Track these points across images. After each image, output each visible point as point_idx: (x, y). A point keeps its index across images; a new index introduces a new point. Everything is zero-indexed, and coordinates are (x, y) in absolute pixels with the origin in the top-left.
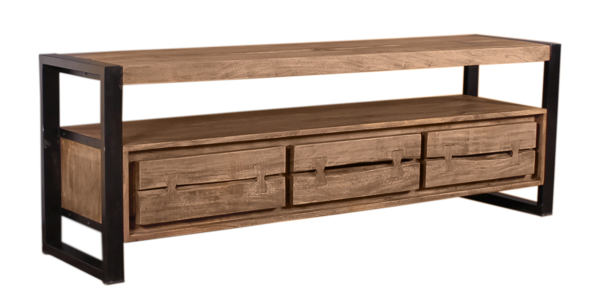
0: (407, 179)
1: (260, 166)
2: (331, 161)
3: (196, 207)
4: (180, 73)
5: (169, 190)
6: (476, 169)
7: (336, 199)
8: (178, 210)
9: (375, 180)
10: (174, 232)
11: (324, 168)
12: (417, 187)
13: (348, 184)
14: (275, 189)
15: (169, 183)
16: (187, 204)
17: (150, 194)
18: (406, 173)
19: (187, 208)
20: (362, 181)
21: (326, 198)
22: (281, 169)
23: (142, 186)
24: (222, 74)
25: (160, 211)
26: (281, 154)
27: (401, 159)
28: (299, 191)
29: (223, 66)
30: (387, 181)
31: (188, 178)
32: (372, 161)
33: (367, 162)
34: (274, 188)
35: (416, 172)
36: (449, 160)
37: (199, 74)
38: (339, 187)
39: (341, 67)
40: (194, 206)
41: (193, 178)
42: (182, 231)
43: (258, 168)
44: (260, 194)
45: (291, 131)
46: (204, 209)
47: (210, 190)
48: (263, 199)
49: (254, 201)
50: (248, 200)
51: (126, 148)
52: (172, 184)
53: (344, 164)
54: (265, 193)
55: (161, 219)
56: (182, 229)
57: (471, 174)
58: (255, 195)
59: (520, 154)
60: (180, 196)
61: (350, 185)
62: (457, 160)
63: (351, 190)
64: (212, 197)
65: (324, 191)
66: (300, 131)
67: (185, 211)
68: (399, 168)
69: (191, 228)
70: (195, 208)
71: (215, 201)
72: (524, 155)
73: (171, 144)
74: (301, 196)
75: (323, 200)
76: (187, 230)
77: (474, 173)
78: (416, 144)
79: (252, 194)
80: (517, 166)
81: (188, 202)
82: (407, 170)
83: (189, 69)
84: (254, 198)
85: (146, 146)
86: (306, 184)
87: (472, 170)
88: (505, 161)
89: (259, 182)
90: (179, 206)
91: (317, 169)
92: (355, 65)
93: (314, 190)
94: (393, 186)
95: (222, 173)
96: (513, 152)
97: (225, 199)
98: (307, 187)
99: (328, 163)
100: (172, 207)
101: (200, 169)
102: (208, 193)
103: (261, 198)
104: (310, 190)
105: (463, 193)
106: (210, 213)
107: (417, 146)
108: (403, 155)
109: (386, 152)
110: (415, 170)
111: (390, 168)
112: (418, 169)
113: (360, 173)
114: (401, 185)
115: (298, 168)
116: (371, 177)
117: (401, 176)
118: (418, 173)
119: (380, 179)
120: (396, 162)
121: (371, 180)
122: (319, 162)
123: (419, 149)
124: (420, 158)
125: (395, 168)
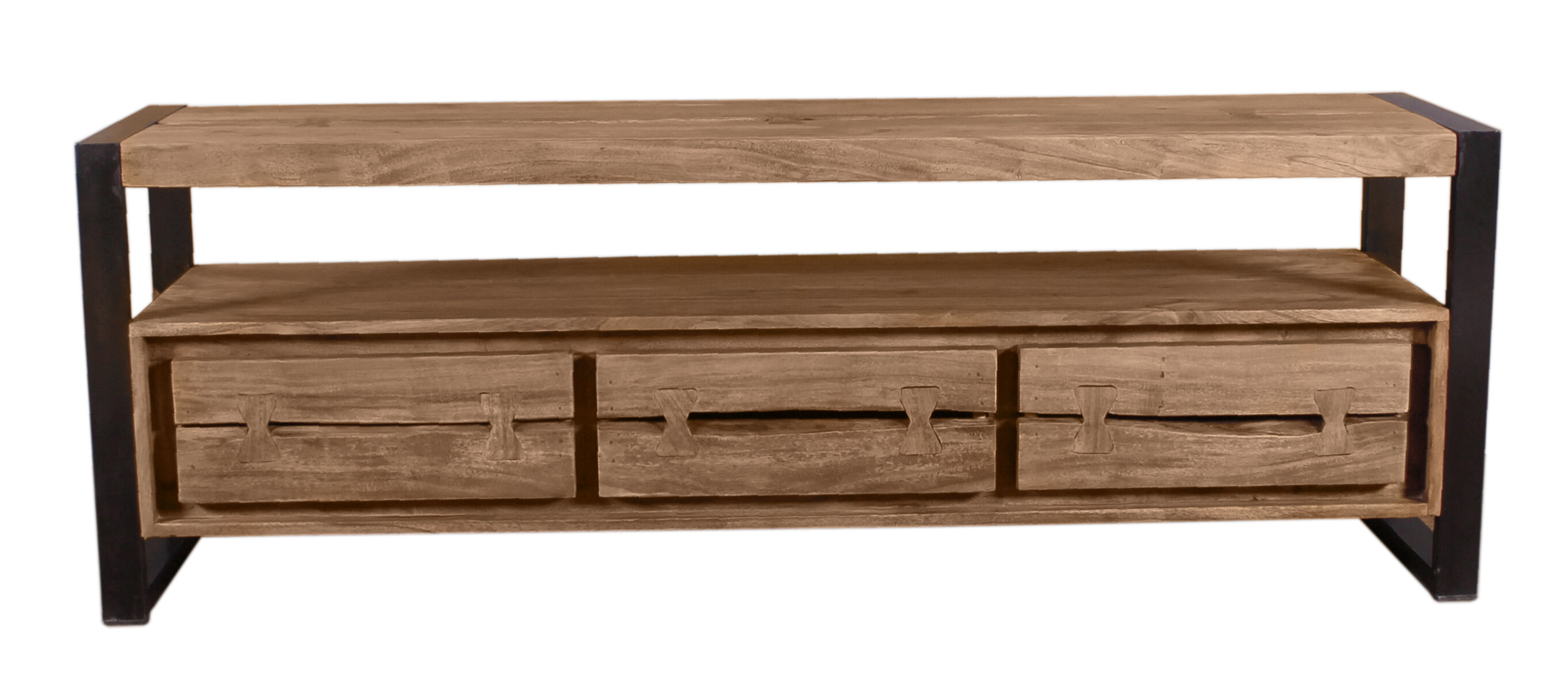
0: (954, 463)
1: (498, 394)
2: (706, 398)
3: (325, 477)
4: (269, 165)
5: (250, 431)
6: (1193, 454)
7: (726, 495)
8: (276, 479)
9: (849, 458)
10: (267, 527)
11: (687, 415)
12: (991, 485)
13: (763, 460)
14: (543, 455)
15: (249, 414)
16: (300, 468)
17: (203, 436)
18: (950, 446)
19: (300, 476)
20: (807, 456)
21: (697, 489)
22: (560, 408)
23: (180, 416)
24: (382, 173)
25: (228, 475)
26: (558, 372)
27: (932, 411)
28: (614, 464)
29: (384, 154)
30: (888, 463)
31: (299, 408)
32: (839, 408)
33: (822, 409)
34: (541, 452)
35: (985, 448)
36: (1097, 425)
37: (318, 171)
38: (735, 466)
39: (731, 168)
40: (318, 473)
41: (313, 409)
42: (287, 526)
43: (493, 401)
44: (501, 462)
45: (584, 318)
46: (346, 484)
47: (359, 440)
48: (508, 474)
49: (482, 476)
50: (467, 473)
51: (136, 328)
52: (257, 419)
53: (750, 409)
54: (515, 461)
55: (232, 495)
56: (288, 524)
57: (1173, 467)
58: (486, 464)
59: (1350, 427)
60: (279, 448)
61: (770, 465)
62: (1126, 428)
63: (773, 476)
64: (365, 457)
65: (689, 472)
66: (611, 319)
67: (295, 482)
68: (924, 434)
69: (313, 523)
70: (322, 480)
71: (373, 468)
72: (1367, 431)
73: (252, 328)
74: (622, 477)
75: (688, 493)
76: (303, 526)
77: (1186, 466)
78: (978, 375)
79: (479, 459)
80: (1342, 457)
81: (302, 462)
82: (954, 441)
83: (292, 157)
84: (484, 471)
85: (185, 328)
86: (635, 450)
87: (1178, 456)
88: (1297, 443)
89: (497, 434)
90: (276, 469)
91: (665, 416)
92: (776, 165)
93: (658, 465)
94: (910, 476)
95: (391, 405)
96: (1326, 419)
97: (403, 465)
98: (639, 456)
99: (700, 403)
100: (259, 472)
101: (330, 389)
102: (354, 446)
103: (503, 473)
104: (647, 466)
105: (1145, 514)
106: (361, 494)
107: (982, 380)
108: (939, 401)
109: (880, 390)
110: (981, 441)
111: (895, 429)
112: (991, 441)
113: (801, 436)
114: (935, 476)
115: (610, 409)
116: (836, 450)
117: (934, 455)
118: (990, 449)
119: (865, 456)
120: (917, 418)
121: (835, 455)
122: (670, 399)
123: (991, 388)
124: (995, 412)
125: (913, 432)
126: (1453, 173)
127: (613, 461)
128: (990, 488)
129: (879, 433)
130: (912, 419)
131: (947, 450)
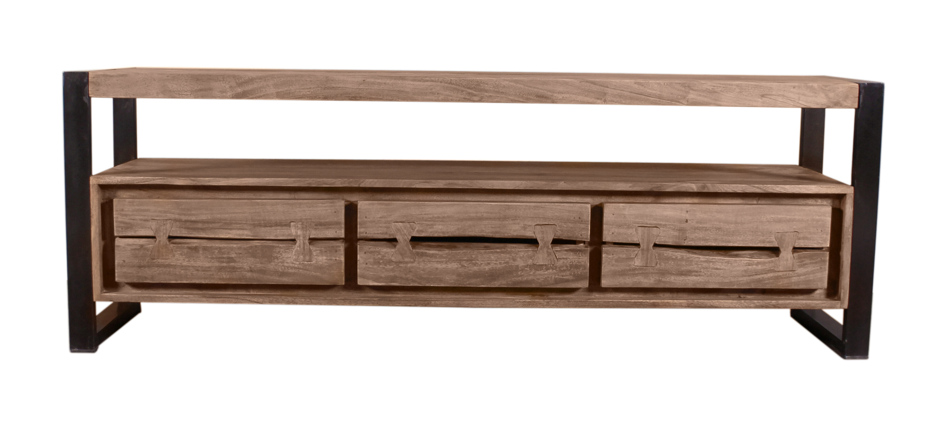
0: (564, 271)
1: (300, 223)
2: (421, 229)
3: (199, 269)
4: (173, 86)
5: (157, 241)
6: (704, 268)
7: (432, 285)
8: (171, 269)
9: (503, 265)
10: (165, 297)
11: (410, 238)
12: (585, 284)
13: (453, 266)
14: (326, 259)
15: (157, 230)
16: (185, 264)
17: (131, 243)
18: (562, 260)
19: (186, 268)
20: (479, 263)
21: (414, 281)
22: (336, 232)
23: (118, 231)
24: (237, 92)
25: (144, 266)
26: (336, 211)
27: (552, 239)
28: (367, 266)
29: (239, 81)
30: (526, 269)
31: (185, 228)
32: (497, 236)
33: (489, 237)
34: (325, 258)
35: (582, 261)
36: (648, 249)
37: (201, 90)
38: (437, 268)
39: (438, 94)
40: (196, 267)
41: (195, 229)
42: (177, 297)
43: (297, 227)
44: (302, 263)
45: (351, 180)
46: (212, 273)
47: (220, 248)
48: (305, 270)
49: (290, 271)
50: (282, 269)
51: (94, 179)
52: (162, 234)
53: (446, 235)
54: (310, 263)
55: (146, 278)
56: (177, 296)
57: (692, 276)
58: (293, 263)
59: (796, 254)
60: (174, 251)
61: (457, 268)
62: (665, 252)
63: (459, 275)
64: (223, 258)
65: (410, 272)
66: (367, 180)
67: (182, 272)
68: (547, 252)
69: (192, 296)
70: (198, 270)
71: (228, 264)
72: (805, 257)
73: (160, 180)
74: (371, 273)
75: (410, 284)
76: (186, 297)
77: (700, 275)
78: (580, 218)
79: (289, 261)
80: (791, 272)
81: (187, 260)
82: (565, 257)
83: (186, 82)
84: (292, 268)
85: (122, 180)
86: (379, 258)
87: (695, 269)
88: (764, 263)
89: (300, 246)
90: (172, 264)
91: (397, 238)
92: (464, 92)
93: (392, 267)
94: (538, 277)
95: (239, 228)
96: (781, 250)
97: (244, 263)
98: (381, 261)
99: (417, 231)
100: (162, 265)
101: (204, 217)
102: (217, 251)
103: (302, 269)
104: (386, 267)
105: (676, 303)
106: (220, 279)
107: (582, 221)
108: (556, 233)
109: (522, 226)
110: (580, 258)
111: (531, 249)
112: (586, 258)
113: (476, 252)
114: (553, 278)
115: (365, 233)
116: (495, 261)
117: (553, 265)
118: (585, 262)
119: (513, 265)
120: (544, 243)
121: (495, 264)
122: (400, 228)
123: (587, 227)
124: (589, 240)
125: (541, 251)
126: (856, 106)
127: (367, 264)
128: (584, 286)
129: (521, 251)
130: (541, 244)
131: (560, 262)
